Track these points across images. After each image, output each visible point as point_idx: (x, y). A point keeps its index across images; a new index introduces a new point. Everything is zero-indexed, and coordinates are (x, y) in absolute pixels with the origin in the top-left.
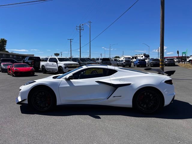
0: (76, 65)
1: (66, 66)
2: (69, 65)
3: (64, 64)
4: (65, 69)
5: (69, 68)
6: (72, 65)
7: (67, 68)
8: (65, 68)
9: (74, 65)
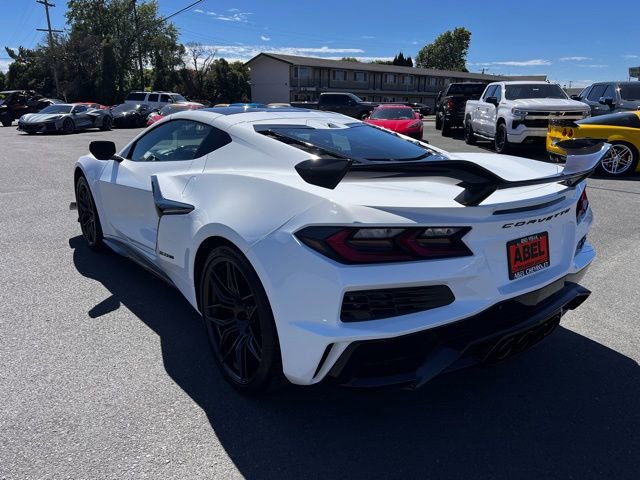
0: (567, 114)
1: (519, 118)
2: (530, 114)
3: (515, 111)
4: (514, 131)
5: (527, 126)
6: (547, 114)
7: (522, 127)
8: (515, 124)
9: (558, 114)
